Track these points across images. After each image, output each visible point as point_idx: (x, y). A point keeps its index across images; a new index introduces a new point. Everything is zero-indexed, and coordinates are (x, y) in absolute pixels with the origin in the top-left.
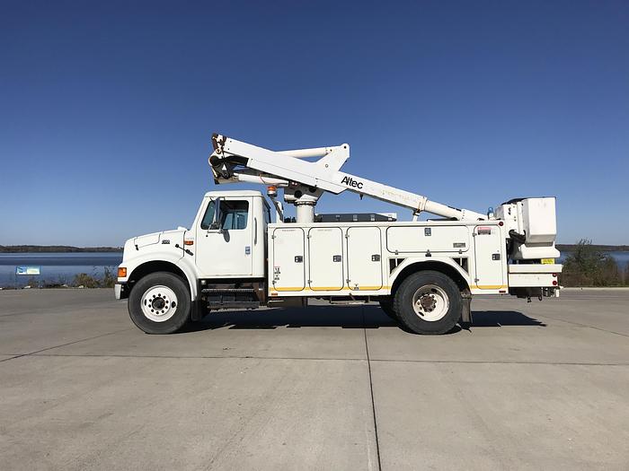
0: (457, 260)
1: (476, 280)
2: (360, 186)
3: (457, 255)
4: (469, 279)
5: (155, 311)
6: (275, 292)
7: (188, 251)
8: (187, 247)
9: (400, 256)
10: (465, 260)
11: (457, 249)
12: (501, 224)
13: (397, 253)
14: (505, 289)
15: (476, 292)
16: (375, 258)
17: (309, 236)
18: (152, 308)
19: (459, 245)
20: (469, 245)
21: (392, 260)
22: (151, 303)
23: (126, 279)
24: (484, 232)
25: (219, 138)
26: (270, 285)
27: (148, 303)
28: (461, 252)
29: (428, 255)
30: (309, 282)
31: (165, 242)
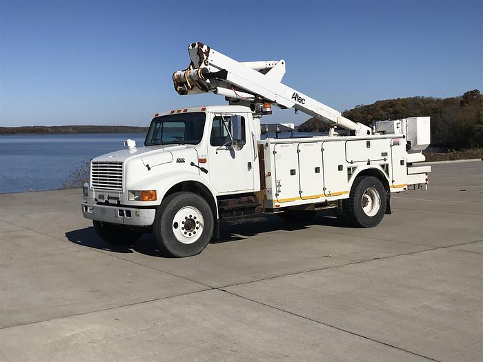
0: (383, 166)
1: (393, 181)
2: (303, 102)
3: (383, 163)
4: (390, 180)
5: (188, 233)
6: (278, 204)
7: (203, 169)
8: (201, 165)
9: (354, 165)
10: (387, 165)
11: (383, 158)
12: (404, 137)
13: (352, 163)
14: (406, 187)
15: (392, 190)
16: (340, 168)
17: (298, 151)
18: (185, 230)
19: (384, 154)
20: (389, 154)
21: (349, 169)
22: (183, 226)
23: (158, 202)
24: (398, 144)
25: (205, 48)
26: (274, 198)
27: (181, 226)
28: (385, 160)
29: (369, 164)
30: (300, 192)
31: (180, 161)
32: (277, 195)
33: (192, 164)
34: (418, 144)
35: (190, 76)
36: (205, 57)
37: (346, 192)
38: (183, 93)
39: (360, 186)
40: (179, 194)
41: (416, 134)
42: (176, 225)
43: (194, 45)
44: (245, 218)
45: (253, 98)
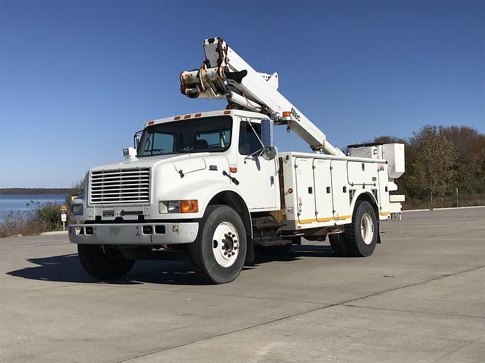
0: (373, 191)
1: (381, 208)
3: (373, 187)
4: (379, 206)
5: (227, 254)
6: (299, 225)
7: (234, 180)
8: (233, 175)
9: (354, 188)
10: (376, 191)
11: (373, 182)
12: (386, 163)
13: (352, 185)
14: (390, 215)
15: (381, 218)
16: (344, 189)
17: (313, 167)
18: (224, 251)
19: (374, 179)
20: (377, 179)
21: (350, 191)
22: (223, 244)
23: (200, 215)
24: (382, 169)
25: (224, 45)
26: (296, 218)
27: (221, 244)
28: (375, 185)
29: (364, 188)
30: (316, 213)
31: (213, 168)
32: (298, 215)
33: (225, 173)
34: (396, 171)
35: (206, 76)
36: (224, 55)
37: (349, 217)
38: (193, 95)
39: (359, 211)
40: (216, 207)
41: (394, 161)
42: (216, 244)
43: (211, 41)
44: (270, 240)
45: (260, 108)
